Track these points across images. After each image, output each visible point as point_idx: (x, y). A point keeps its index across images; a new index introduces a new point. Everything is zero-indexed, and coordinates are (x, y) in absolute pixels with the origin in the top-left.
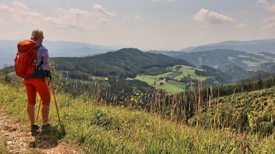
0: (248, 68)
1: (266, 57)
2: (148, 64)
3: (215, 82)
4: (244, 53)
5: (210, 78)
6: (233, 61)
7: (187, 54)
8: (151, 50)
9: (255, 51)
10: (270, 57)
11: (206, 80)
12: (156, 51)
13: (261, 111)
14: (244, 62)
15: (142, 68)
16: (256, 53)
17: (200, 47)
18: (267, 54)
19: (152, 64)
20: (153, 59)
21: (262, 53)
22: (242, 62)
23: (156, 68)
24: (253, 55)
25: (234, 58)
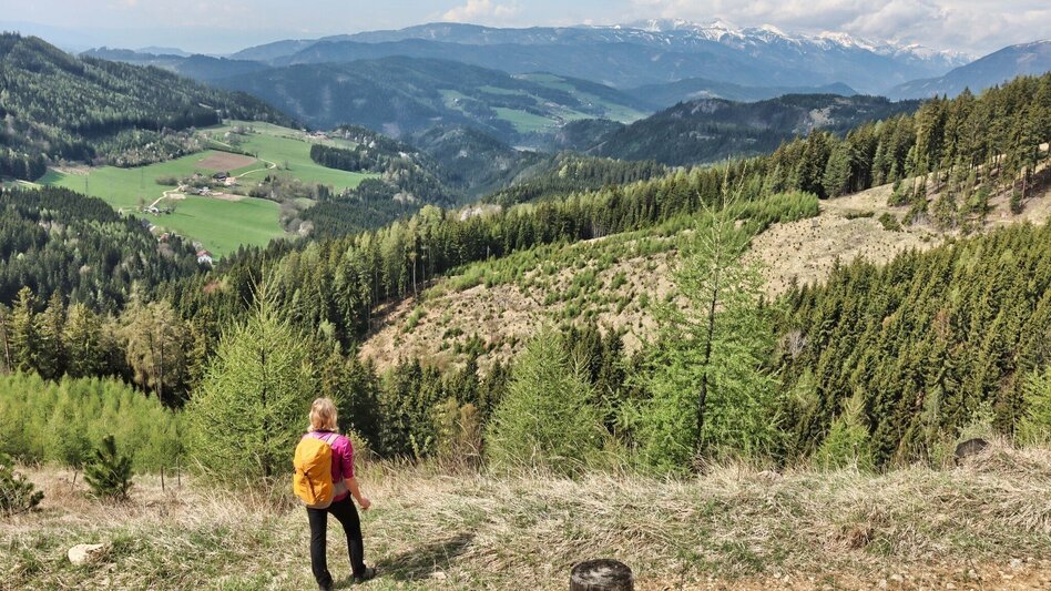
0: (519, 139)
1: (581, 97)
2: (98, 114)
3: (398, 197)
4: (502, 79)
5: (377, 176)
6: (460, 108)
7: (271, 71)
8: (103, 49)
9: (543, 73)
10: (598, 98)
11: (361, 188)
12: (129, 53)
13: (640, 314)
14: (504, 114)
15: (73, 131)
16: (547, 81)
17: (325, 45)
18: (586, 87)
19: (119, 114)
20: (121, 90)
21: (570, 80)
22: (494, 114)
23: (137, 135)
24: (536, 89)
25: (465, 97)
